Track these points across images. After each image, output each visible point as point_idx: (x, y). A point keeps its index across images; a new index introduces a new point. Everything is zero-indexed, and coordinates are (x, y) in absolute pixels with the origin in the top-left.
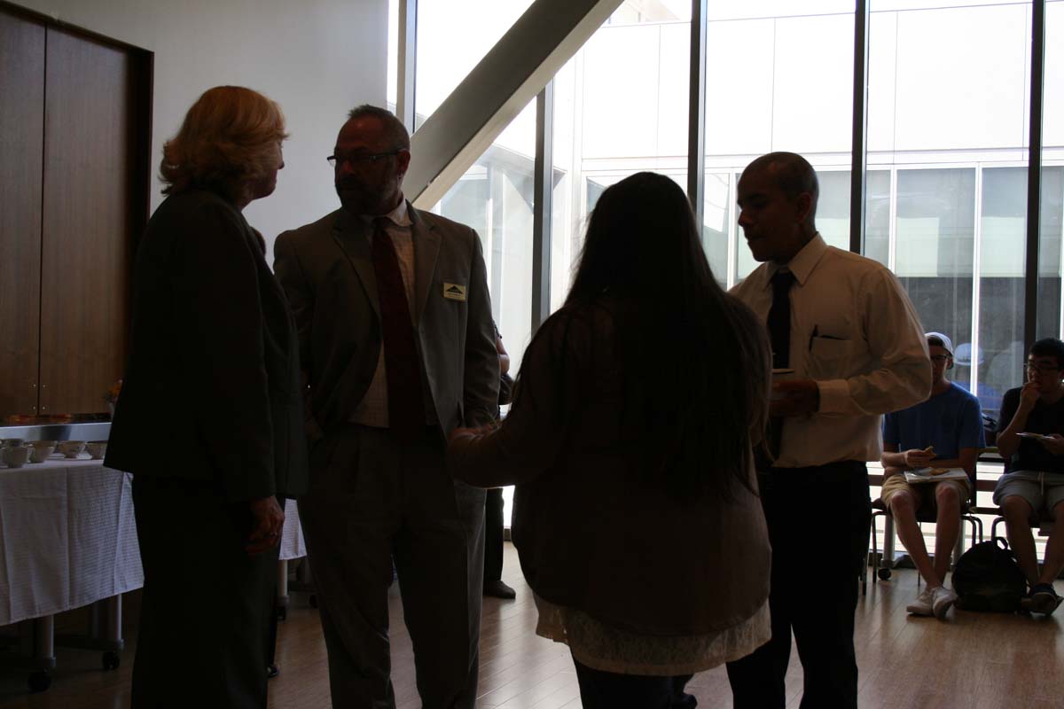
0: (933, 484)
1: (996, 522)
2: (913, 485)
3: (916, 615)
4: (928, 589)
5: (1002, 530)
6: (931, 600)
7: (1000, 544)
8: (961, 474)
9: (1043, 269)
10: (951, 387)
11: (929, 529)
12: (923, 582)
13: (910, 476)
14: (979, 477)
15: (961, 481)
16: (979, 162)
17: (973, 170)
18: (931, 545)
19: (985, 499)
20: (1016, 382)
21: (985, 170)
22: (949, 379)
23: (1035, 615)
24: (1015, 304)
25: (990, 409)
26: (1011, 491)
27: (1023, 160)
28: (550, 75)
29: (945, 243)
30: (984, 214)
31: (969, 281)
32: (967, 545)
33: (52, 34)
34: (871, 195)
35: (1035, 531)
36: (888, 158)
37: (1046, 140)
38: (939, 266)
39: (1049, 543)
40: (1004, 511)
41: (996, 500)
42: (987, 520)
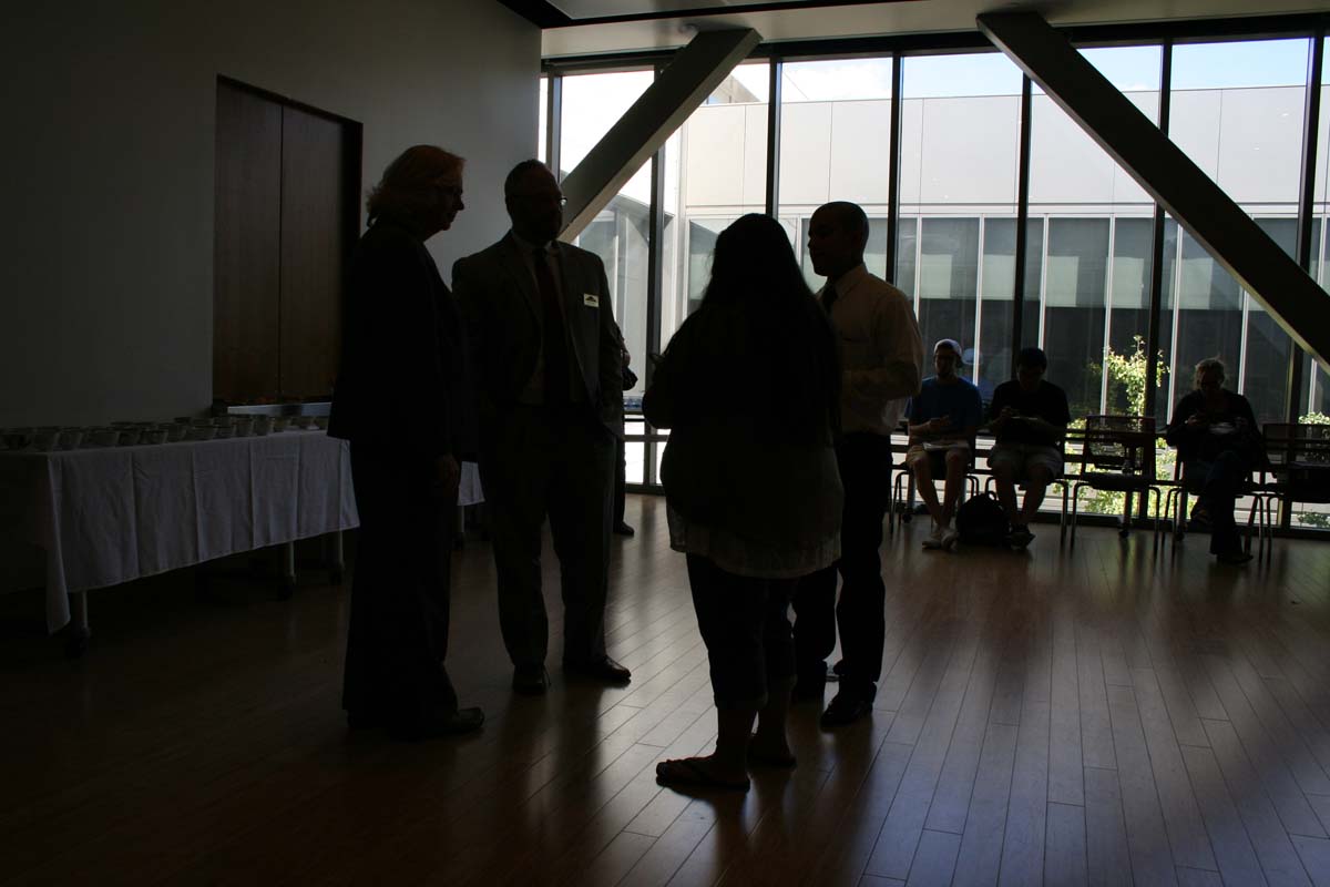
0: (943, 452)
1: (989, 480)
2: (930, 453)
3: (928, 547)
4: (939, 529)
5: (993, 486)
6: (940, 537)
7: (991, 496)
8: (964, 444)
9: (1027, 295)
10: (960, 379)
11: (940, 484)
12: (935, 524)
13: (928, 446)
14: (977, 447)
15: (964, 450)
16: (982, 213)
17: (977, 219)
18: (941, 496)
19: (981, 463)
20: (1006, 378)
21: (986, 220)
22: (959, 374)
23: (1015, 548)
24: (1007, 320)
25: (987, 397)
26: (999, 458)
27: (1013, 212)
28: (662, 142)
29: (956, 274)
30: (985, 253)
31: (974, 302)
32: (968, 497)
33: (287, 110)
34: (903, 235)
35: (1017, 487)
36: (915, 209)
37: (1031, 198)
38: (951, 292)
39: (1026, 496)
40: (994, 473)
41: (989, 464)
42: (982, 479)
